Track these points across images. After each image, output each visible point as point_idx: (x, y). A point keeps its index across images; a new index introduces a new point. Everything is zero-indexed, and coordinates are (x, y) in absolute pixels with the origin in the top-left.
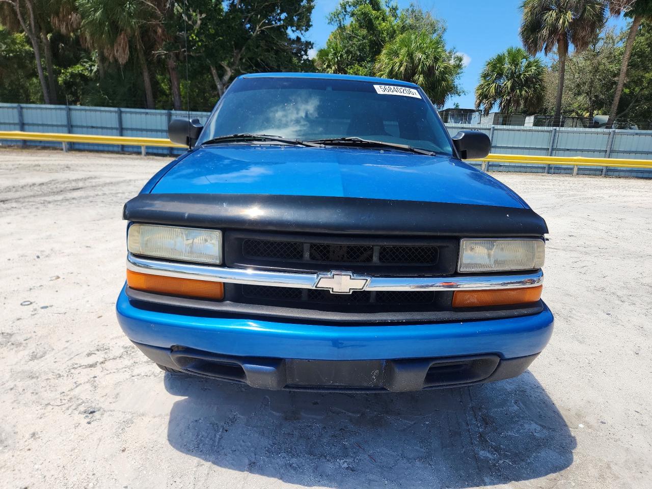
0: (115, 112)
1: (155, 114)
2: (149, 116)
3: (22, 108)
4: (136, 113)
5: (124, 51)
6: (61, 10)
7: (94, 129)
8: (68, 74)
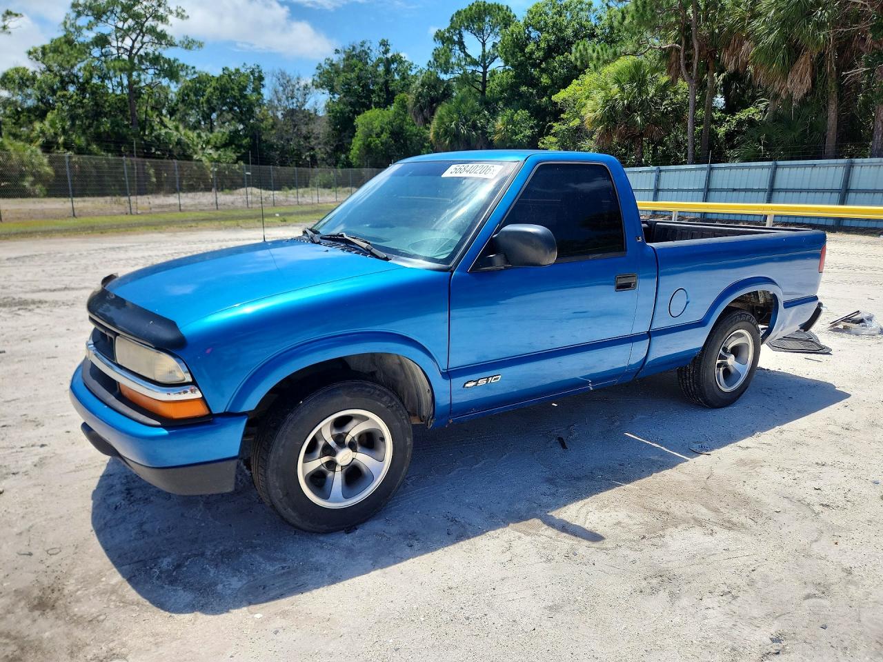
0: (768, 167)
1: (828, 166)
2: (816, 170)
3: (660, 171)
4: (798, 166)
5: (801, 81)
6: (733, 41)
7: (735, 194)
8: (734, 121)
